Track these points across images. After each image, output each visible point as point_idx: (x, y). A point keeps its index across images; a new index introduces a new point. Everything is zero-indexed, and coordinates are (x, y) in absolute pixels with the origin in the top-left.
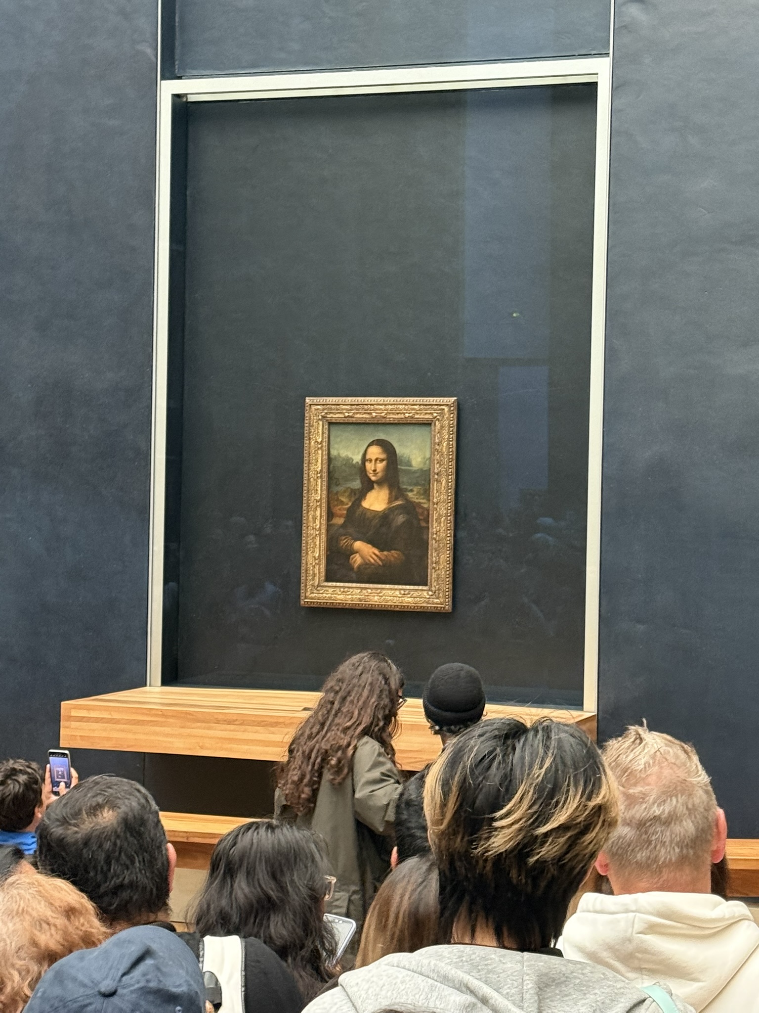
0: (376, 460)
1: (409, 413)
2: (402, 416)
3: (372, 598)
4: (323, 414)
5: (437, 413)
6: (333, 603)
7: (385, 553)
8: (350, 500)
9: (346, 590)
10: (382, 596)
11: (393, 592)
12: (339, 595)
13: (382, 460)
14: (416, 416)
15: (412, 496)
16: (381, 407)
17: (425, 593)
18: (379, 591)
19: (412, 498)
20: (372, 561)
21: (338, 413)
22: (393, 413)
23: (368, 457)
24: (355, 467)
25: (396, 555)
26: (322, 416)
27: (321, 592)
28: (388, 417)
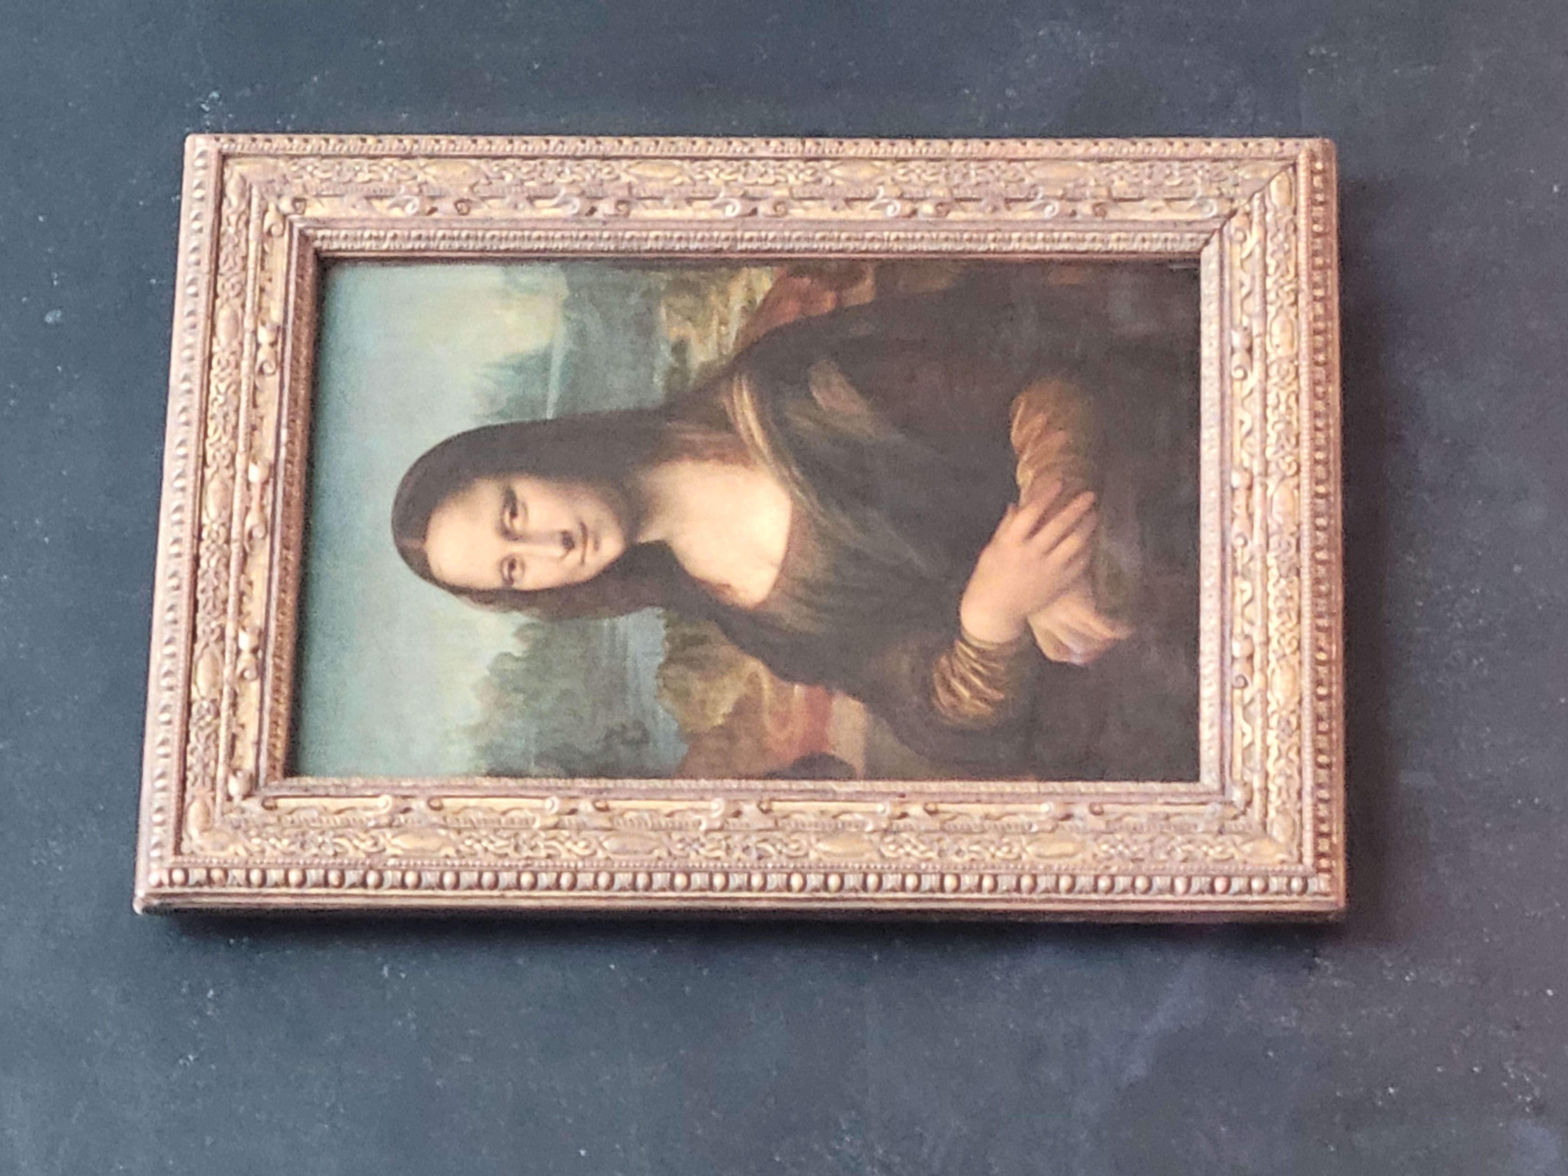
0: (507, 534)
1: (258, 346)
2: (271, 382)
3: (1276, 508)
4: (236, 787)
5: (266, 211)
6: (1318, 719)
7: (1025, 476)
8: (731, 665)
9: (1237, 648)
10: (1267, 463)
11: (1239, 414)
12: (1267, 685)
13: (511, 504)
14: (275, 315)
15: (711, 344)
16: (213, 487)
17: (1237, 254)
18: (1237, 479)
19: (719, 345)
20: (1071, 544)
21: (234, 705)
22: (253, 428)
23: (490, 579)
24: (547, 643)
25: (1039, 420)
26: (247, 796)
27: (1257, 783)
28: (269, 455)
